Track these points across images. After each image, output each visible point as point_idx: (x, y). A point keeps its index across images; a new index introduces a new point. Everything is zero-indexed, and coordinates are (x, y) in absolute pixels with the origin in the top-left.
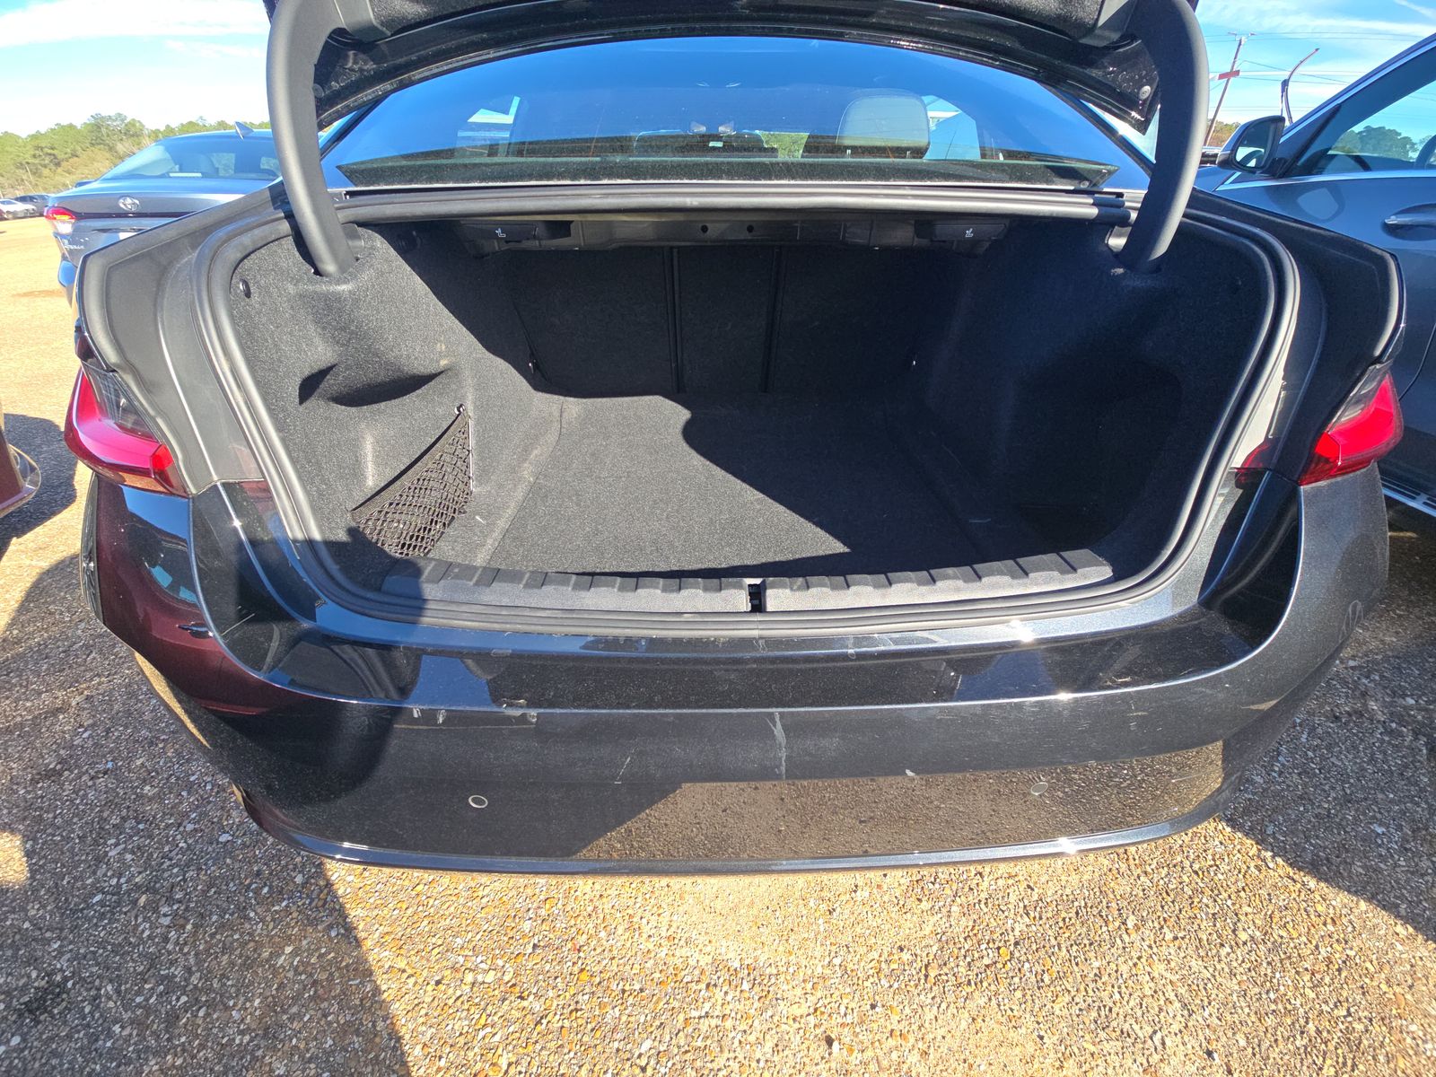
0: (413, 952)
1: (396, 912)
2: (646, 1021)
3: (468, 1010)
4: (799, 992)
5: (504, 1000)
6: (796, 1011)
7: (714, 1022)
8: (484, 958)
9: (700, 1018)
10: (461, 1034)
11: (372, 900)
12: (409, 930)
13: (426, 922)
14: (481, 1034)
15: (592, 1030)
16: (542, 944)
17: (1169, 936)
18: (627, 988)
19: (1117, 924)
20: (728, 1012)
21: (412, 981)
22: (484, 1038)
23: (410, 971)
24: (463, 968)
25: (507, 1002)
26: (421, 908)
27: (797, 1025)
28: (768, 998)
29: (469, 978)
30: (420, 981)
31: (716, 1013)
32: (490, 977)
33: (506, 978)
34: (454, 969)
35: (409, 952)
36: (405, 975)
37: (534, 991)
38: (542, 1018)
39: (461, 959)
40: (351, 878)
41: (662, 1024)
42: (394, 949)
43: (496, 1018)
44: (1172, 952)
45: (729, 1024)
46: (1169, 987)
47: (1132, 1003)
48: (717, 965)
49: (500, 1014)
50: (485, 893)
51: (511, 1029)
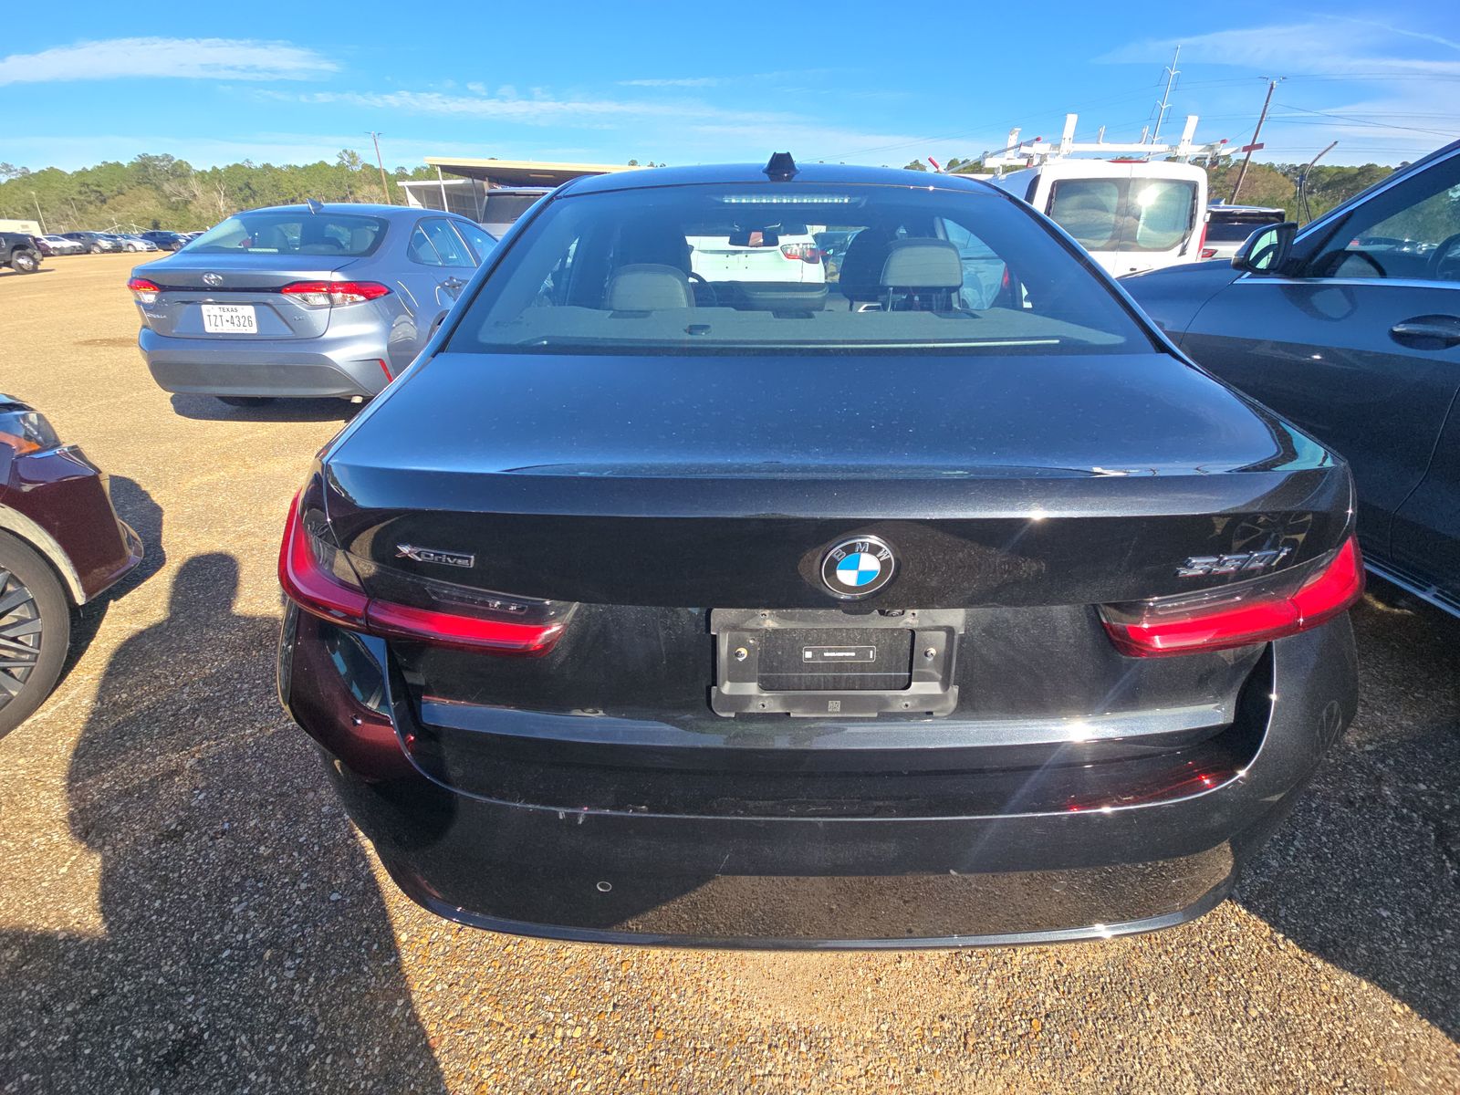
0: (508, 1008)
1: (491, 970)
2: (716, 1077)
3: (561, 1062)
4: (851, 1055)
5: (591, 1054)
6: (850, 1072)
7: (776, 1080)
8: (571, 1015)
9: (764, 1076)
10: (556, 1084)
11: (469, 959)
12: (504, 987)
13: (517, 980)
14: (574, 1084)
15: (670, 1084)
16: (621, 1003)
17: (1187, 1012)
18: (698, 1046)
19: (1139, 1000)
20: (788, 1071)
21: (510, 1034)
22: (576, 1088)
23: (507, 1025)
24: (554, 1024)
25: (593, 1056)
26: (512, 968)
27: (850, 1086)
28: (825, 1061)
29: (559, 1033)
30: (517, 1034)
31: (778, 1072)
32: (578, 1033)
33: (592, 1034)
34: (545, 1023)
35: (505, 1007)
36: (503, 1029)
37: (617, 1046)
38: (625, 1072)
39: (551, 1015)
40: (449, 937)
41: (731, 1080)
42: (492, 1004)
43: (585, 1070)
44: (1189, 1027)
45: (790, 1082)
46: (1185, 1059)
47: (1151, 1073)
48: (778, 1027)
49: (588, 1067)
50: (568, 955)
51: (599, 1081)
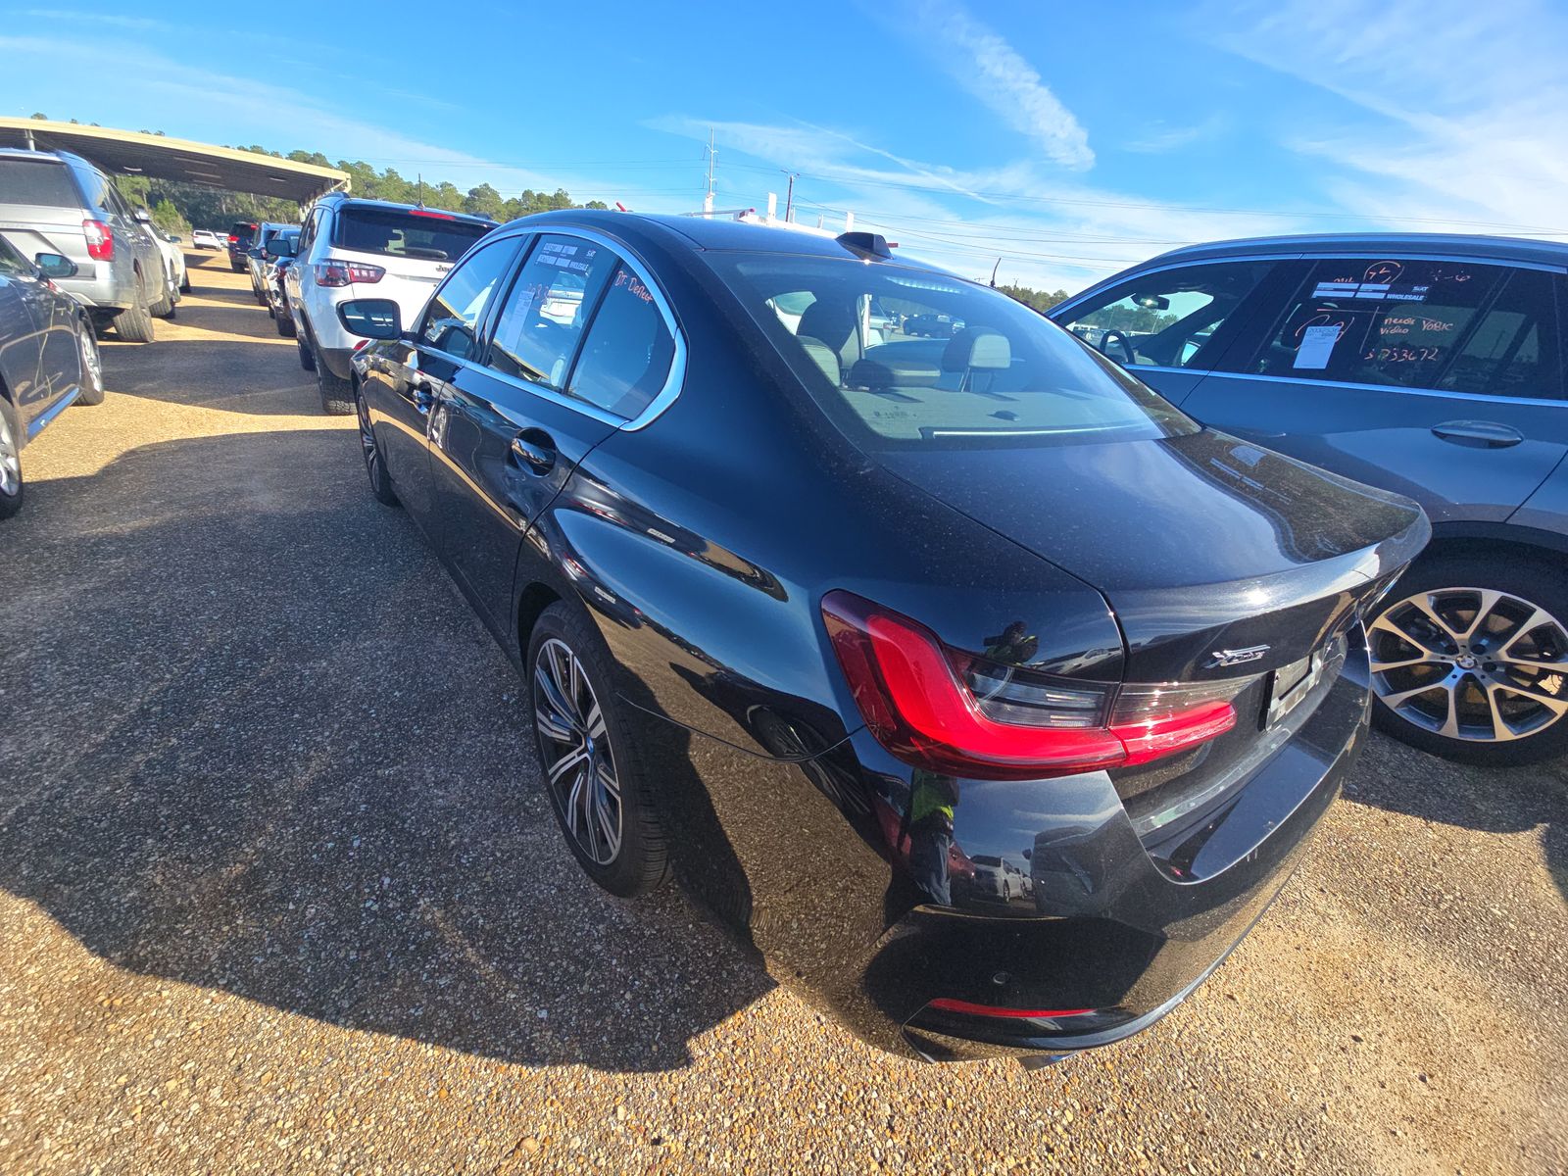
0: (1008, 1148)
1: (959, 1133)
2: (1164, 1062)
3: (1085, 1147)
5: (1094, 1121)
7: (1186, 1032)
8: (1051, 1108)
9: (1179, 1036)
10: (1102, 1165)
11: (930, 1143)
12: (984, 1136)
13: (987, 1122)
14: (1111, 1151)
15: (1151, 1092)
16: (1066, 1068)
18: (1134, 1052)
20: (1184, 1022)
21: (1033, 1166)
22: (1114, 1153)
23: (1023, 1161)
24: (1049, 1126)
25: (1098, 1121)
26: (970, 1115)
27: (1213, 1001)
29: (1059, 1129)
30: (1037, 1160)
31: (1181, 1027)
32: (1070, 1116)
33: (1078, 1107)
35: (1004, 1151)
36: (1025, 1167)
37: (1100, 1100)
38: (1124, 1112)
39: (1039, 1122)
40: (890, 1144)
41: (1171, 1056)
42: (994, 1158)
43: (1105, 1136)
45: (1191, 1027)
49: (1103, 1131)
50: (993, 1067)
51: (1120, 1133)
